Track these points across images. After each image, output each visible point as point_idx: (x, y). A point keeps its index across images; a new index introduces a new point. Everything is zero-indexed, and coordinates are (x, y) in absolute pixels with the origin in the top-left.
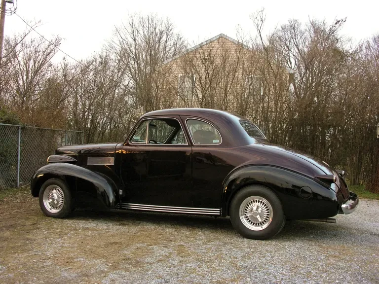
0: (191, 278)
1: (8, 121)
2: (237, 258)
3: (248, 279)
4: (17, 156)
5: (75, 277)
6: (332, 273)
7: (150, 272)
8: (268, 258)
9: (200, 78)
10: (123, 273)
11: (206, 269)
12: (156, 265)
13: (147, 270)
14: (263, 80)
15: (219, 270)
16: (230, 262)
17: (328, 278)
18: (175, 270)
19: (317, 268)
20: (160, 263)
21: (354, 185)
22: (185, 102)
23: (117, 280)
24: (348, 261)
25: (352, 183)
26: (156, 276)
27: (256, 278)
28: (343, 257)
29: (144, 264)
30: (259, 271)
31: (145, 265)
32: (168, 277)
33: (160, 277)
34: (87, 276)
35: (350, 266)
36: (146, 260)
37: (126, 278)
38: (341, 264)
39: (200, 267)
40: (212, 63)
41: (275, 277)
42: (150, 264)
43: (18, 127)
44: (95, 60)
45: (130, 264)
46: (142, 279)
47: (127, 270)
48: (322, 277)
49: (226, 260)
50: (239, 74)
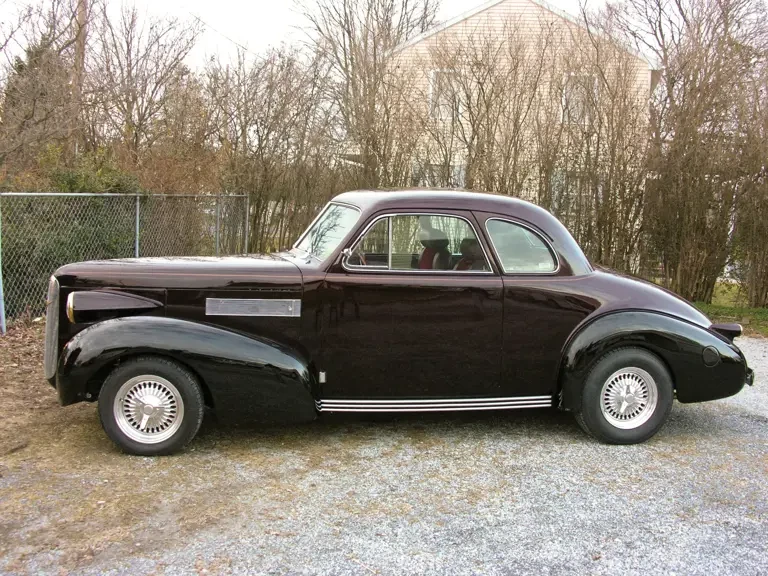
0: (429, 484)
1: (118, 188)
2: (505, 453)
3: (516, 489)
4: (134, 249)
5: (257, 479)
6: (648, 483)
7: (368, 474)
8: (555, 455)
9: (469, 97)
10: (329, 473)
11: (454, 471)
12: (377, 462)
13: (364, 470)
14: (589, 103)
15: (474, 472)
16: (494, 459)
17: (639, 491)
18: (406, 471)
19: (629, 473)
20: (384, 459)
21: (756, 305)
22: (439, 142)
23: (319, 485)
24: (682, 464)
25: (754, 303)
26: (377, 480)
27: (529, 488)
28: (676, 456)
29: (360, 459)
30: (534, 477)
31: (361, 462)
32: (395, 482)
33: (383, 482)
34: (274, 477)
35: (683, 473)
36: (362, 453)
37: (332, 482)
38: (668, 469)
39: (445, 467)
40: (491, 70)
41: (558, 487)
42: (369, 459)
43: (136, 197)
44: (270, 62)
45: (338, 458)
46: (356, 484)
47: (333, 469)
48: (630, 489)
49: (487, 456)
50: (544, 89)
